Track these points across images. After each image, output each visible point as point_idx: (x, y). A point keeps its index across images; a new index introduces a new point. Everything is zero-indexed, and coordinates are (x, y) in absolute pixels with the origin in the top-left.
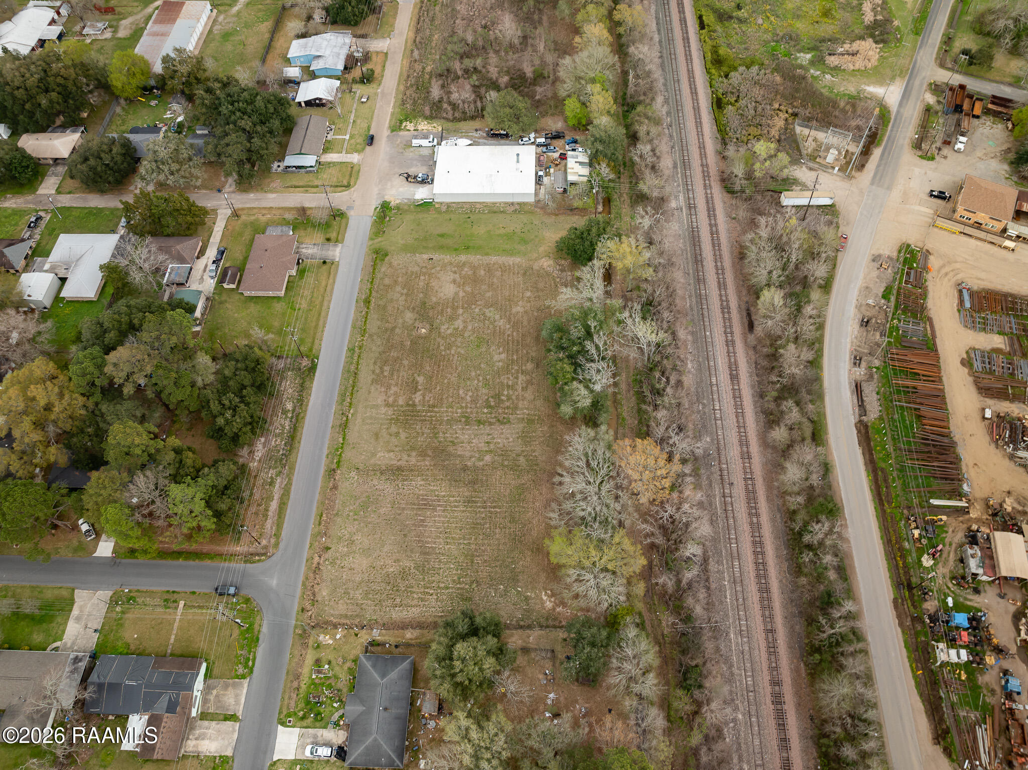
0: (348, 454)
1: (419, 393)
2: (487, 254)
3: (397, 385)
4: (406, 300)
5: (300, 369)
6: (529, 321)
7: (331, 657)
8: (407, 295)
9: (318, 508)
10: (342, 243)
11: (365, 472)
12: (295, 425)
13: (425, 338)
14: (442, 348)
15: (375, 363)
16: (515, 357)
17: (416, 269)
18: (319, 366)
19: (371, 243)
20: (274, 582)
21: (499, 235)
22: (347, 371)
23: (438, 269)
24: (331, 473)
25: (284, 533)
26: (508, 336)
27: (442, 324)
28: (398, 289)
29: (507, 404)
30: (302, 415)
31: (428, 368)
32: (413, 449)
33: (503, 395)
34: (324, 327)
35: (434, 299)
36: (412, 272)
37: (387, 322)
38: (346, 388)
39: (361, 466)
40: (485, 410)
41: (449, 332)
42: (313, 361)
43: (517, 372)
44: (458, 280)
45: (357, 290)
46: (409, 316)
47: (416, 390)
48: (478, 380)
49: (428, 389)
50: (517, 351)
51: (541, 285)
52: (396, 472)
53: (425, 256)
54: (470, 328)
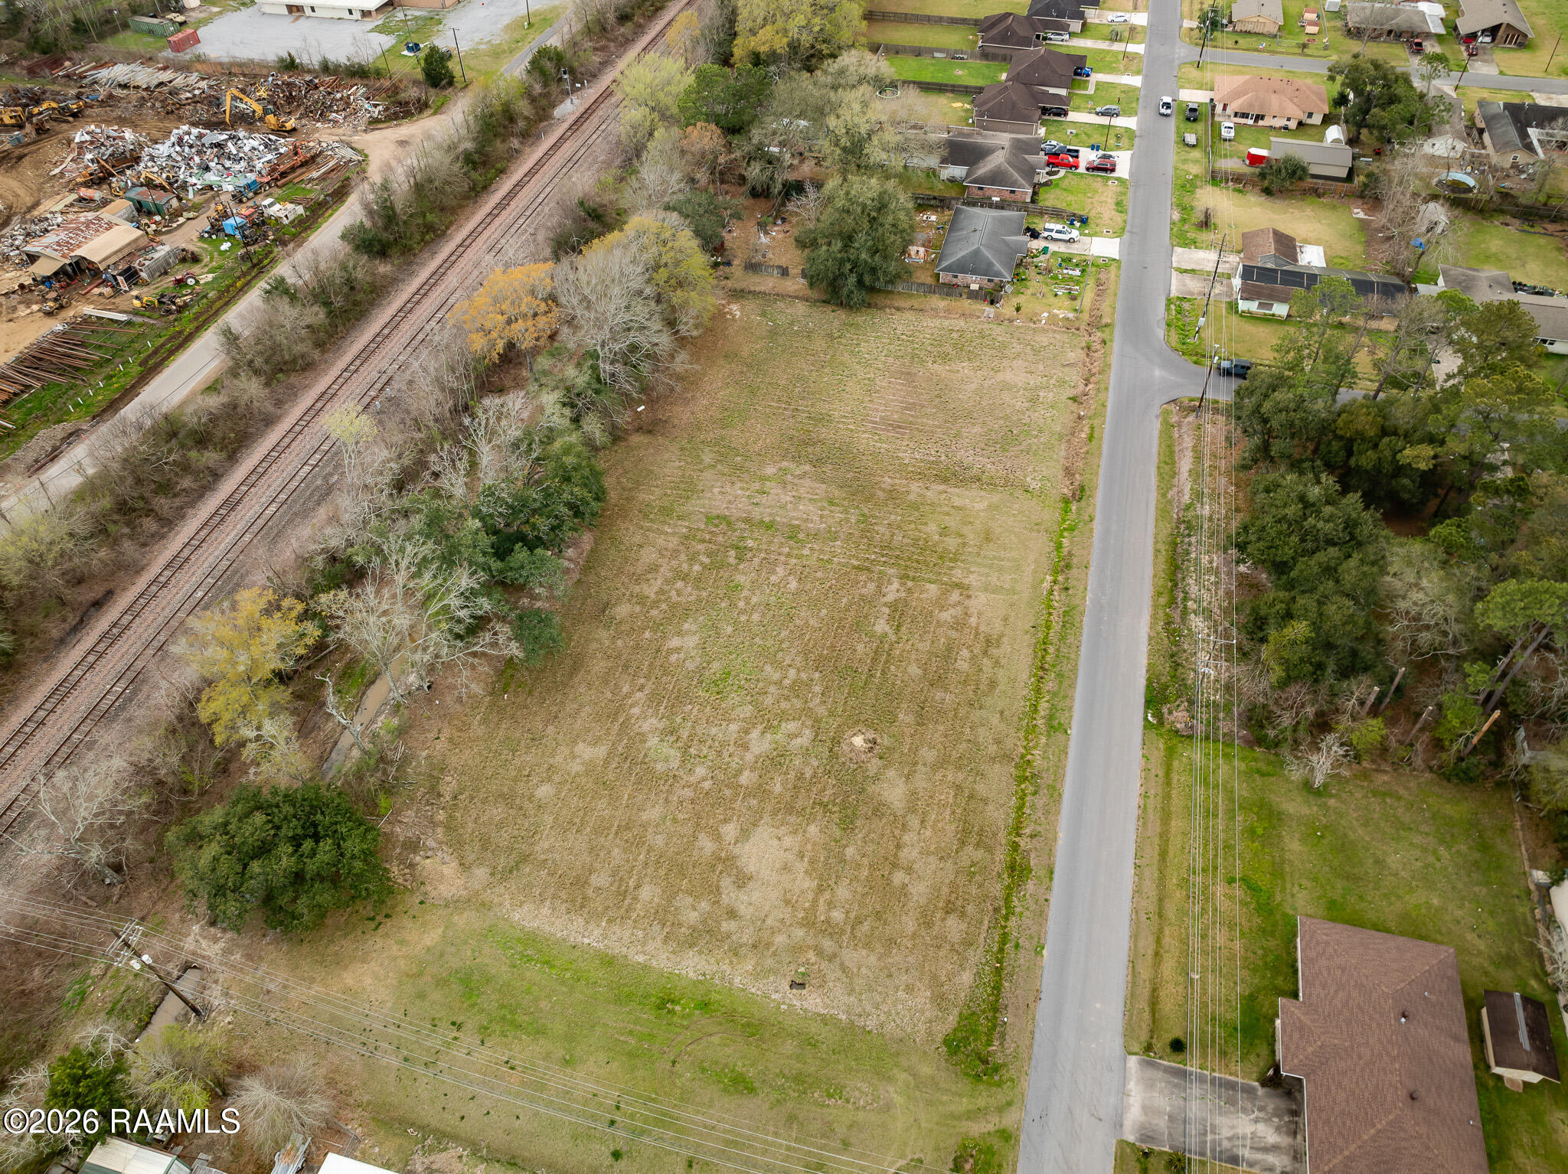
0: (1050, 515)
1: (890, 598)
2: (608, 961)
3: (939, 624)
4: (898, 847)
5: (1189, 701)
6: (574, 716)
7: (1056, 300)
8: (895, 866)
9: (1100, 448)
10: (1122, 1144)
11: (1010, 484)
12: (1176, 585)
13: (855, 722)
14: (817, 689)
15: (993, 684)
16: (647, 634)
17: (851, 956)
18: (1140, 700)
19: (1008, 1120)
20: (1158, 373)
21: (540, 1032)
22: (1067, 680)
23: (780, 939)
24: (1080, 494)
25: (1156, 426)
26: (641, 688)
27: (806, 753)
28: (919, 891)
29: (701, 547)
30: (1163, 600)
31: (860, 647)
32: (915, 506)
33: (704, 567)
34: (1143, 808)
35: (813, 829)
36: (868, 945)
37: (958, 788)
38: (1062, 638)
39: (1019, 493)
40: (750, 543)
41: (791, 726)
42: (1159, 716)
43: (656, 604)
44: (726, 882)
45: (1053, 912)
46: (893, 791)
47: (893, 606)
48: (747, 600)
49: (869, 601)
50: (637, 647)
51: (497, 812)
52: (953, 476)
53: (812, 1001)
54: (734, 727)
